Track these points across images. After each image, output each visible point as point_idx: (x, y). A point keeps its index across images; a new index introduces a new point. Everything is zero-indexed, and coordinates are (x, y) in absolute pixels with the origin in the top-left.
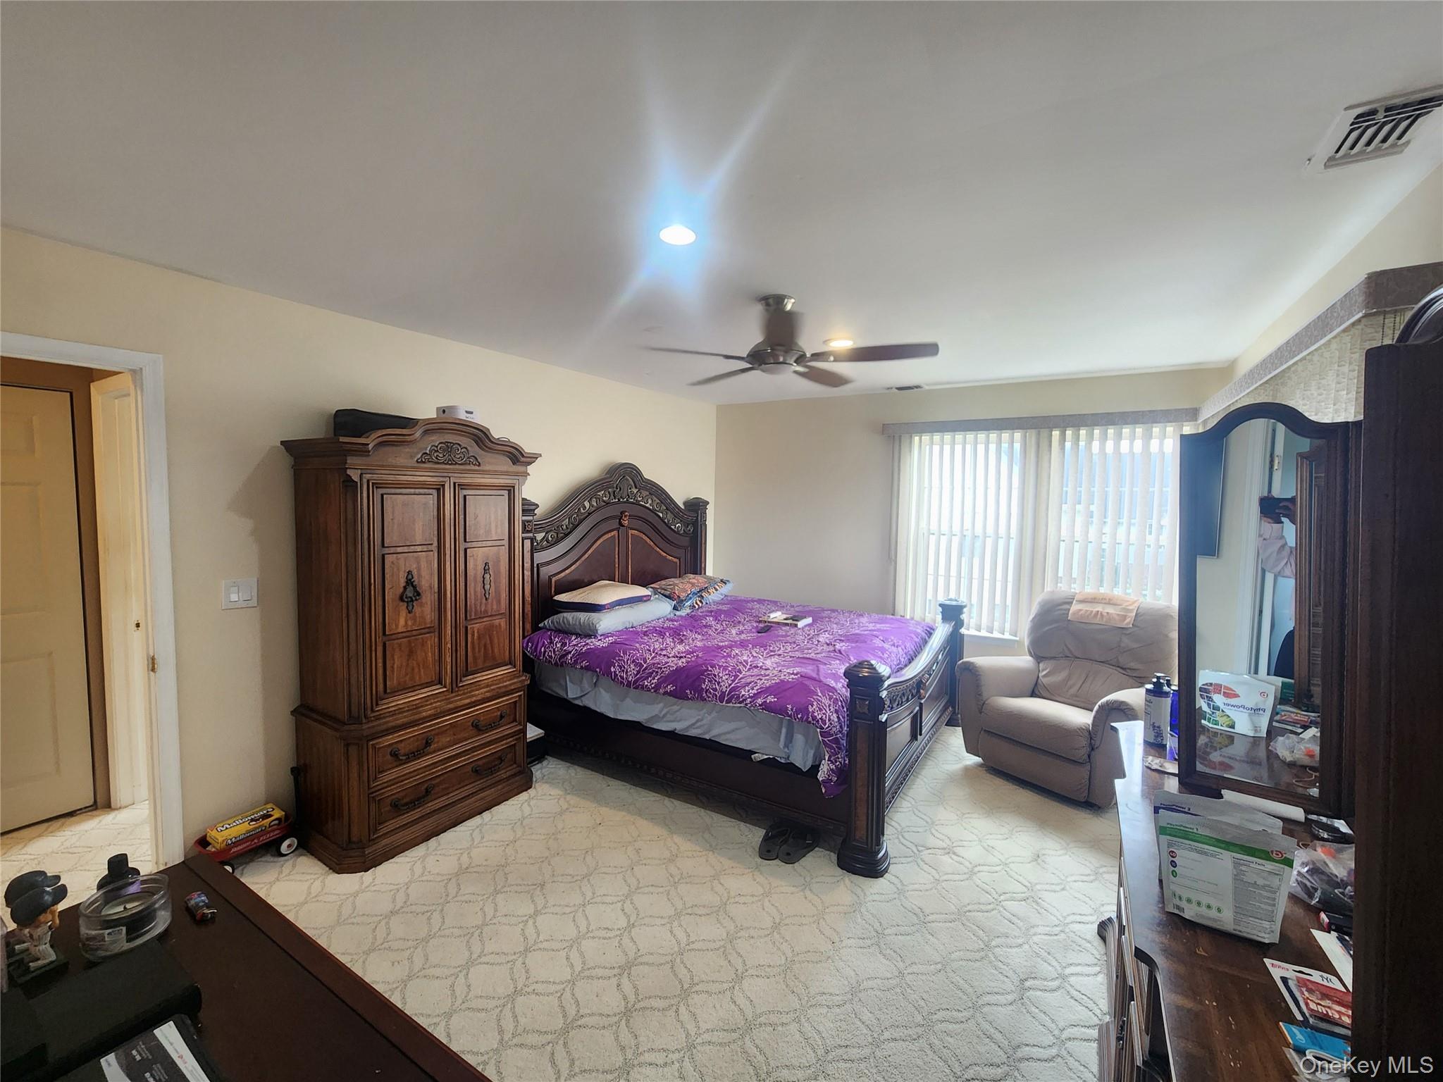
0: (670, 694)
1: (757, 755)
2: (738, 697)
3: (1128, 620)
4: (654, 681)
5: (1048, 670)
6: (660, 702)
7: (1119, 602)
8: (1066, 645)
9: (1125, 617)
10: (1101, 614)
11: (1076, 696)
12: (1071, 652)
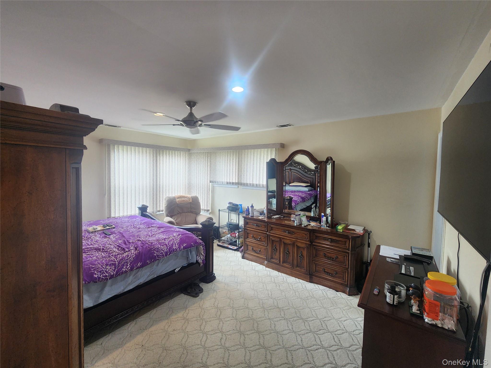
0: (142, 266)
1: (176, 270)
2: (174, 250)
3: (191, 201)
4: (128, 266)
5: (176, 219)
6: (130, 276)
7: (187, 197)
8: (178, 211)
9: (190, 200)
10: (185, 200)
11: (185, 222)
12: (179, 212)
